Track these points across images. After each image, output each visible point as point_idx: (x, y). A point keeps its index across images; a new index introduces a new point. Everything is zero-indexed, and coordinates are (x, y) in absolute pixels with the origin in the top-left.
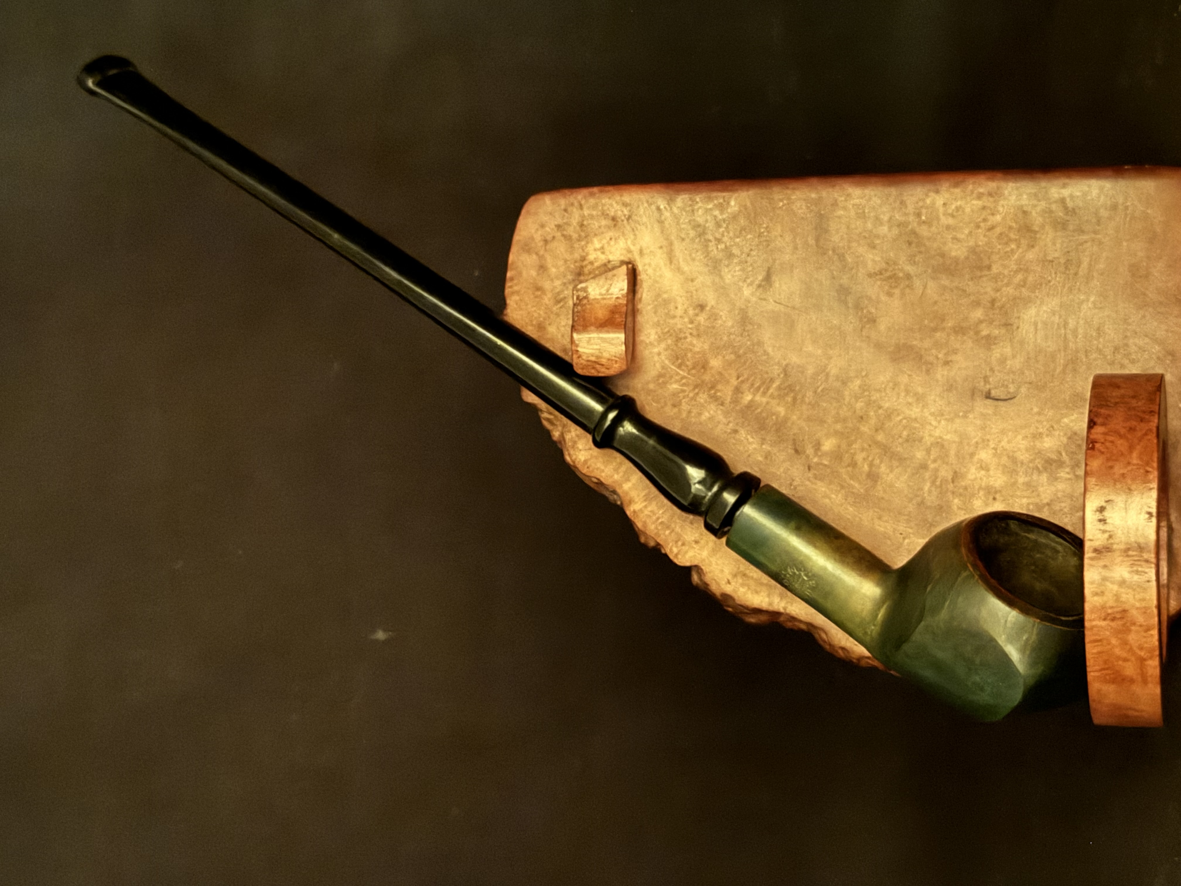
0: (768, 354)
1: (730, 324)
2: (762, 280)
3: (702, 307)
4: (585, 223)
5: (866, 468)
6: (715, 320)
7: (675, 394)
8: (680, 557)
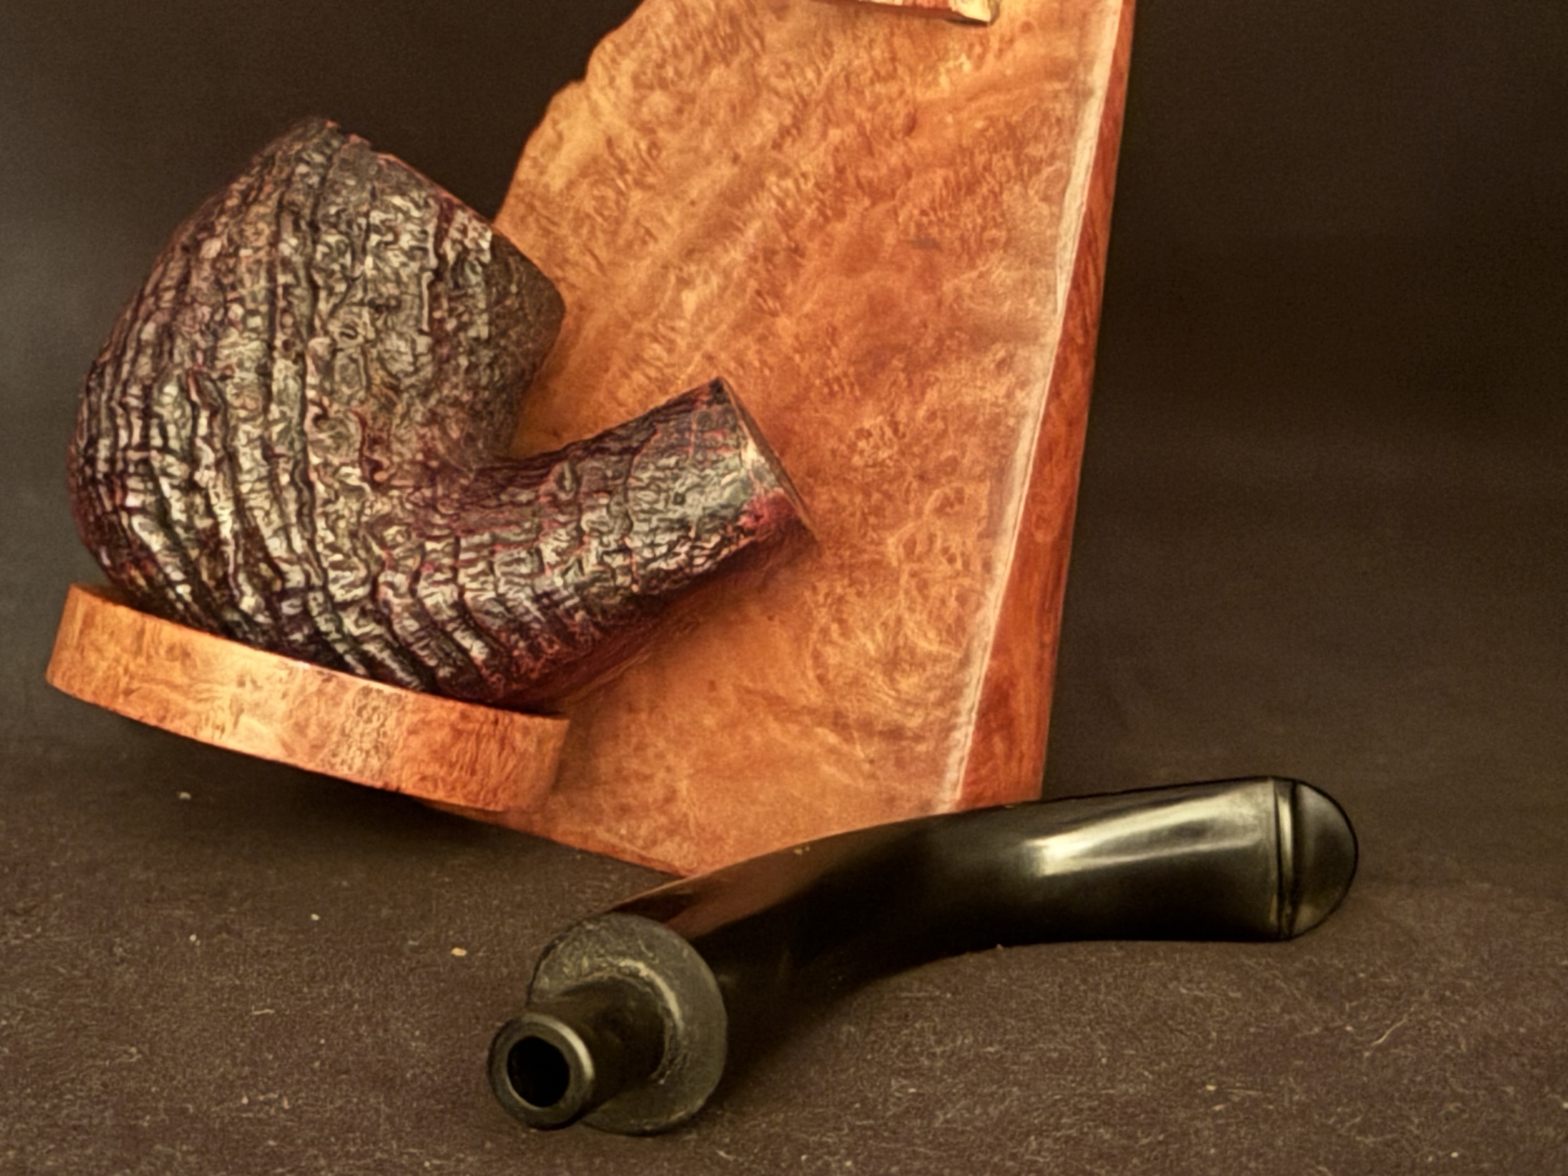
8: (602, 54)
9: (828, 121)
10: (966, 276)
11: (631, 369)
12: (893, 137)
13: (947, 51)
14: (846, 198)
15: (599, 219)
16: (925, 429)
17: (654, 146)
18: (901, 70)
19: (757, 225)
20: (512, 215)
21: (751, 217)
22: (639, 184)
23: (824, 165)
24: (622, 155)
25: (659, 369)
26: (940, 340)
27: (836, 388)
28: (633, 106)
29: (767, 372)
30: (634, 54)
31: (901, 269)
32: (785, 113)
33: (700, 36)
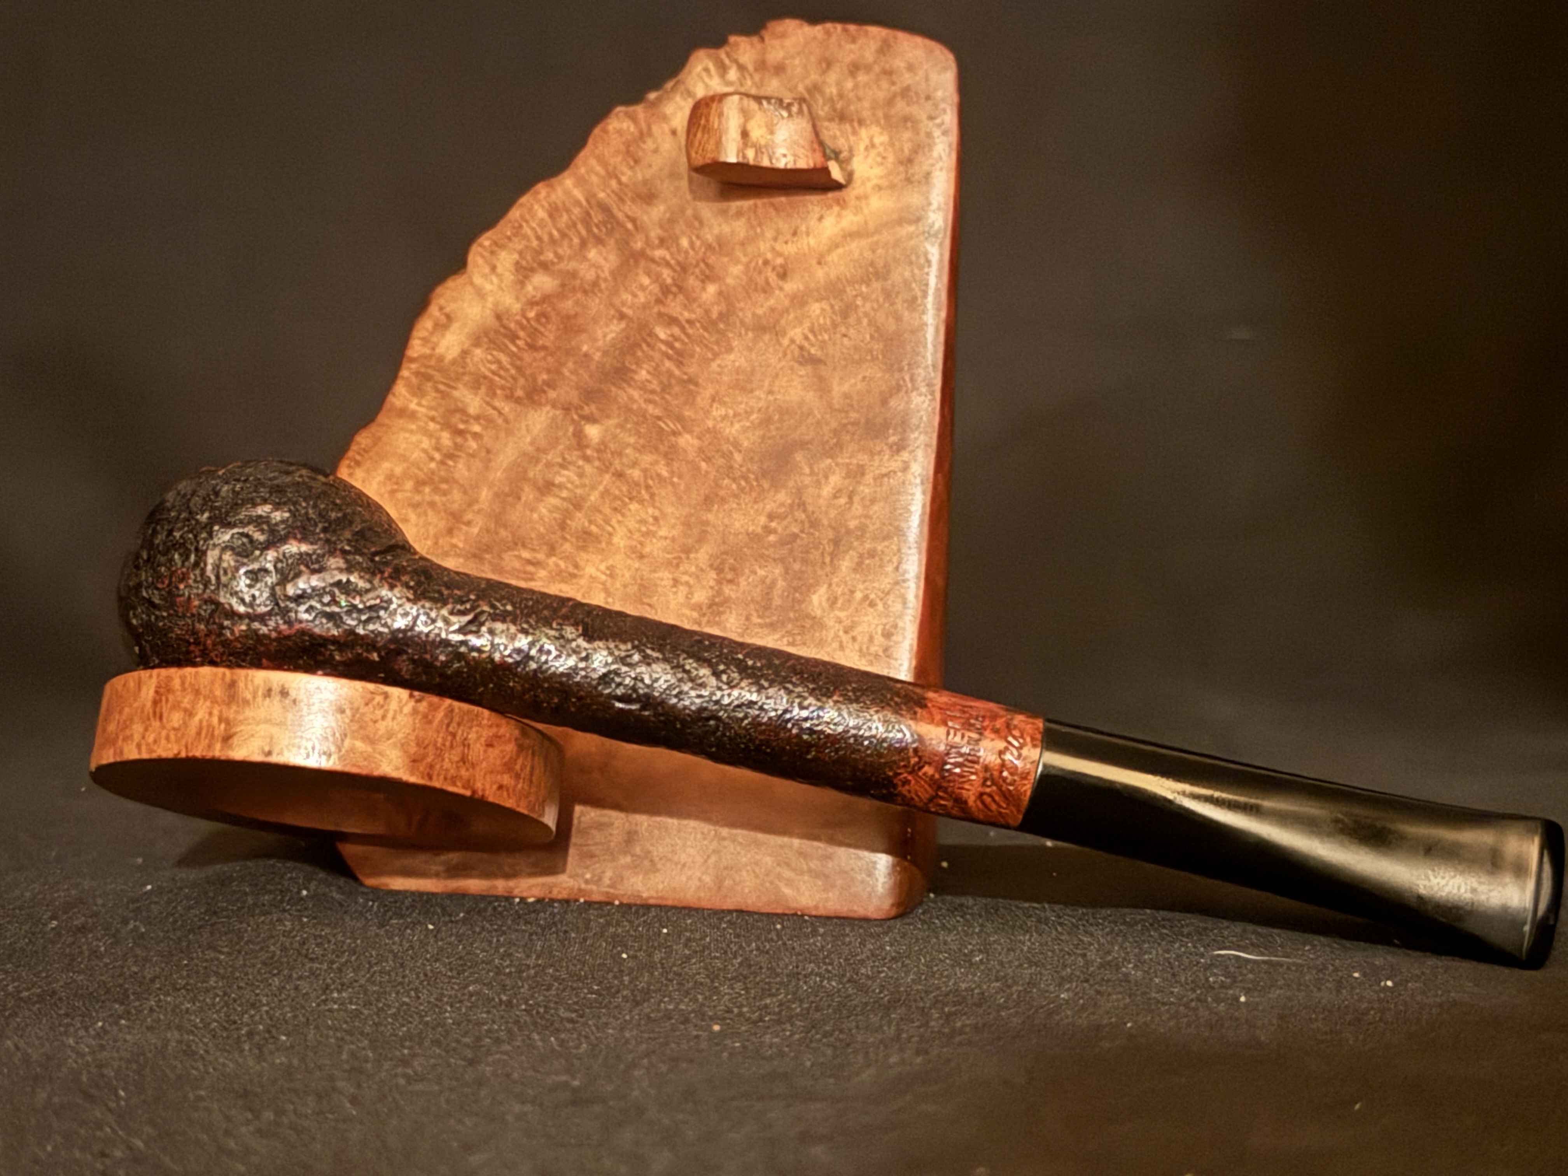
0: (713, 360)
1: (760, 311)
2: (809, 353)
3: (783, 275)
4: (909, 124)
5: (558, 480)
6: (765, 292)
7: (676, 240)
8: (480, 249)
9: (706, 279)
11: (544, 494)
12: (767, 283)
13: (808, 214)
14: (731, 335)
15: (497, 378)
17: (541, 314)
18: (767, 233)
19: (648, 366)
20: (406, 385)
21: (641, 361)
22: (532, 347)
24: (511, 325)
25: (573, 492)
26: (836, 434)
27: (743, 483)
28: (519, 287)
29: (675, 480)
30: (511, 245)
32: (665, 276)
33: (574, 225)
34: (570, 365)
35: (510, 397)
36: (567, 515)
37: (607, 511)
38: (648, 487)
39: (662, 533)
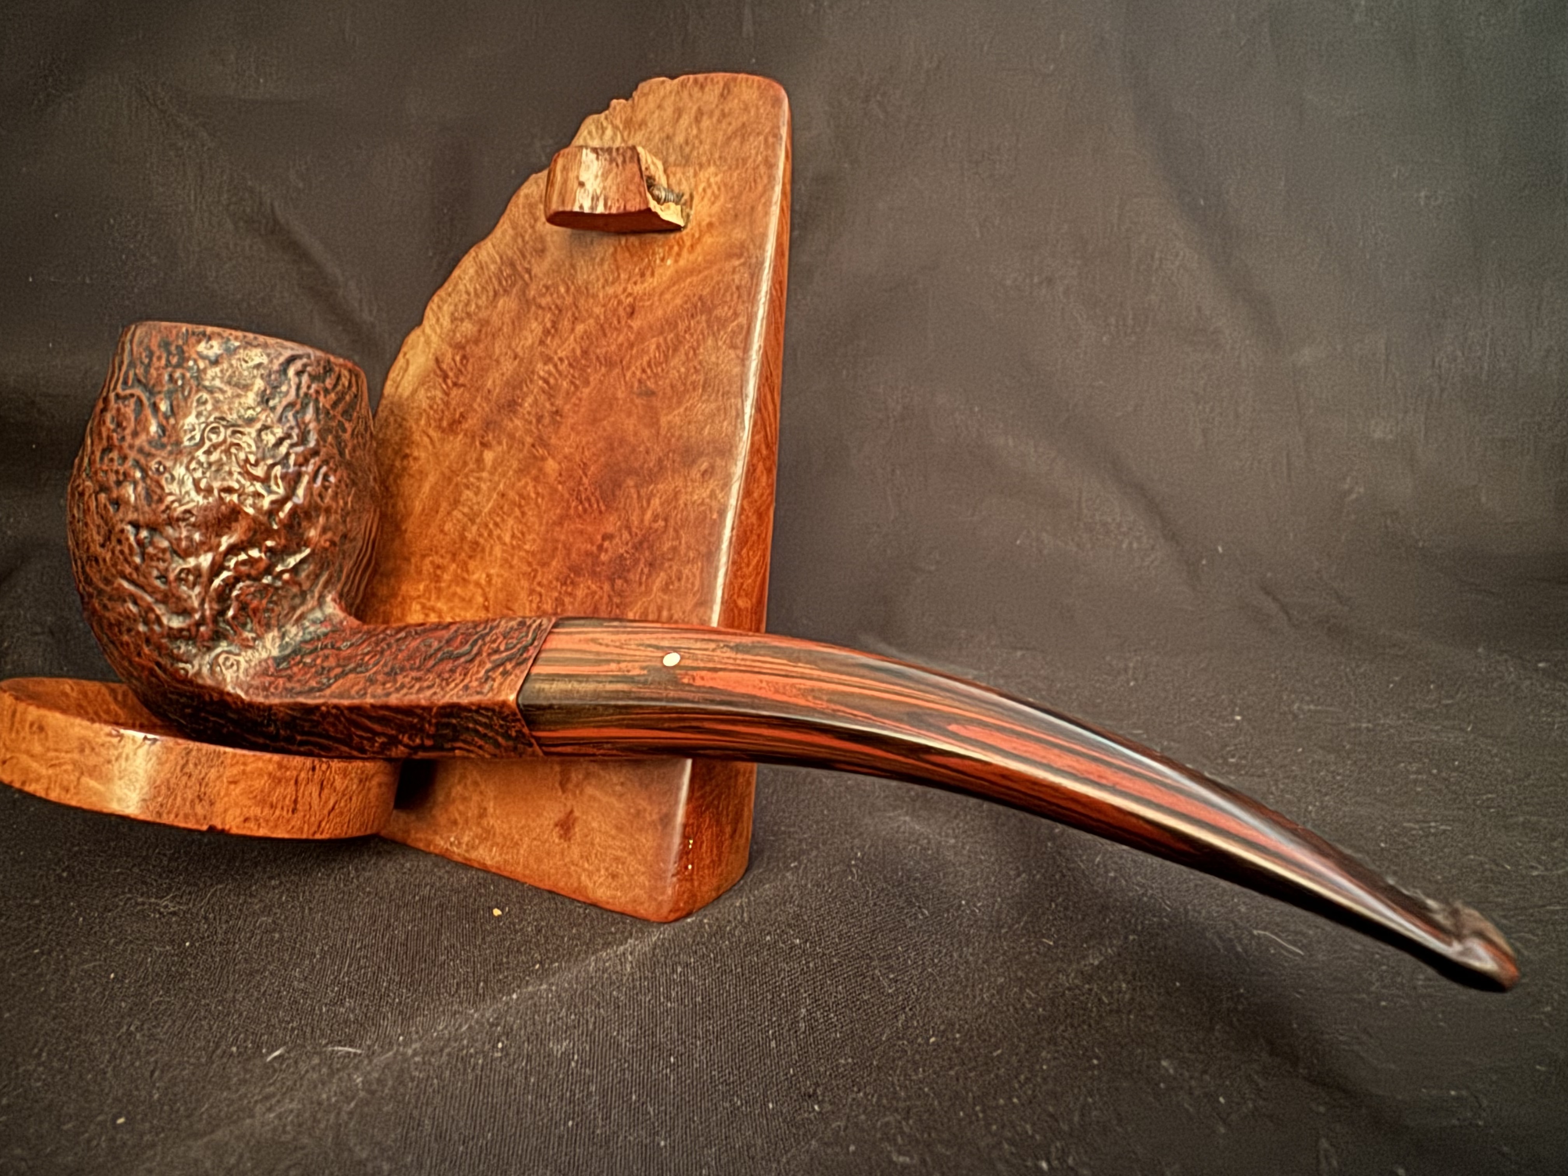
1: (611, 348)
2: (645, 386)
3: (632, 314)
4: (740, 162)
5: (462, 497)
6: (617, 329)
8: (433, 306)
9: (575, 320)
10: (676, 412)
11: (453, 510)
12: (619, 322)
13: (654, 254)
14: (589, 370)
15: (432, 412)
16: (650, 528)
17: (464, 357)
18: (622, 276)
19: (530, 400)
21: (526, 395)
22: (455, 384)
23: (573, 350)
24: (444, 366)
25: (471, 508)
26: (660, 461)
27: (587, 505)
28: (451, 334)
29: (539, 500)
30: (450, 300)
31: (629, 414)
32: (546, 320)
33: (490, 278)
34: (479, 399)
35: (439, 427)
36: (464, 528)
37: (491, 526)
38: (520, 506)
39: (527, 547)
